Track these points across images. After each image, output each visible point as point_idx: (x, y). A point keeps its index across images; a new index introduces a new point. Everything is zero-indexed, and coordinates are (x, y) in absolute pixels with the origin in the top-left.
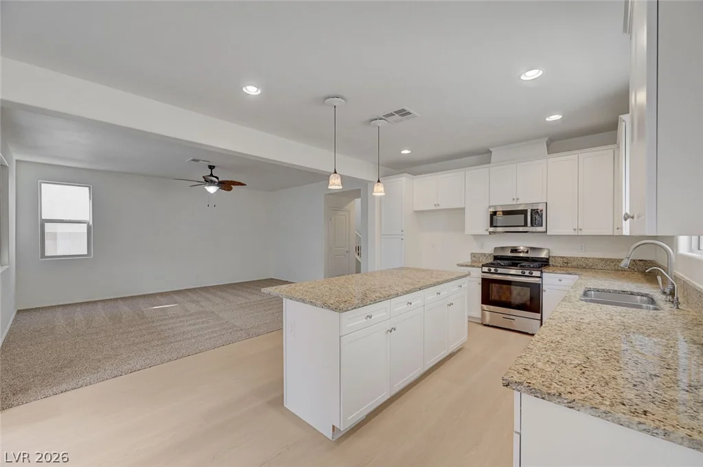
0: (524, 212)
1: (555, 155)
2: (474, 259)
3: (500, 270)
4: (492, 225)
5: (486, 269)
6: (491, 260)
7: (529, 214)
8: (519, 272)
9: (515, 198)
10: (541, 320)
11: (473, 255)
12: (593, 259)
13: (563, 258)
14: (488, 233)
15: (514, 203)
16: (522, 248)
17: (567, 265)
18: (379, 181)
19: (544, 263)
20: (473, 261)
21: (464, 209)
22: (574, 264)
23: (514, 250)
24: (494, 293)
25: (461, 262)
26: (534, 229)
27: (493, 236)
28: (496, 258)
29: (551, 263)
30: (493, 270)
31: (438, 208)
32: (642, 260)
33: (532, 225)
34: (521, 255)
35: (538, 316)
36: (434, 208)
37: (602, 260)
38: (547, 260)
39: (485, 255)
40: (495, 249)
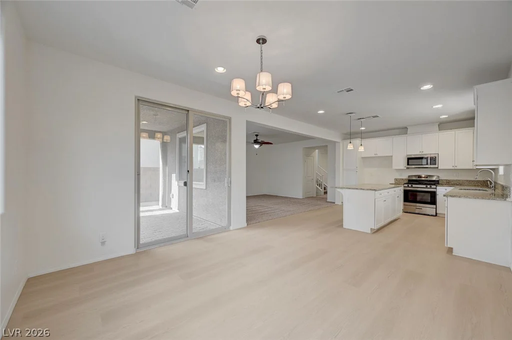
0: (427, 158)
1: (442, 131)
3: (414, 186)
4: (408, 164)
5: (406, 185)
6: (407, 182)
7: (429, 159)
8: (424, 186)
9: (421, 151)
10: (436, 208)
11: (396, 180)
12: (462, 180)
13: (446, 180)
14: (406, 168)
15: (421, 153)
16: (423, 176)
17: (448, 183)
19: (437, 183)
20: (397, 182)
21: (392, 156)
22: (452, 182)
23: (420, 177)
24: (410, 197)
25: (391, 183)
26: (432, 166)
27: (408, 170)
28: (409, 180)
29: (440, 183)
30: (410, 186)
31: (376, 156)
33: (430, 164)
34: (423, 179)
35: (434, 206)
37: (467, 181)
38: (438, 181)
39: (403, 179)
40: (409, 176)
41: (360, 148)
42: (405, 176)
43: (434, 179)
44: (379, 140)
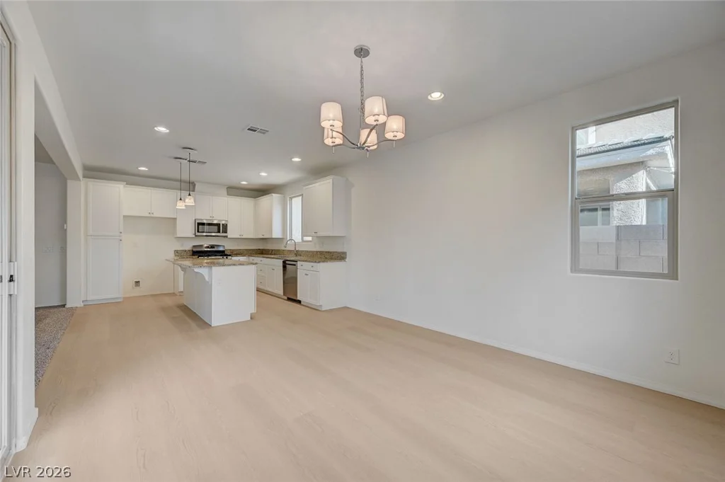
0: (219, 225)
1: (231, 196)
2: (177, 254)
4: (198, 231)
6: (190, 254)
9: (211, 216)
14: (194, 236)
20: (175, 256)
21: (176, 219)
26: (221, 235)
28: (193, 252)
31: (152, 216)
36: (149, 215)
38: (224, 251)
40: (194, 246)
42: (189, 246)
43: (221, 249)
44: (157, 192)
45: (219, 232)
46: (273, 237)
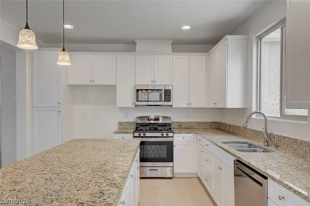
0: (160, 91)
1: (176, 53)
2: (121, 126)
3: (148, 134)
4: (136, 100)
5: (137, 134)
6: (136, 128)
7: (163, 93)
9: (153, 81)
11: (120, 124)
12: (193, 122)
13: (178, 122)
14: (134, 106)
15: (153, 84)
17: (180, 127)
18: (64, 50)
20: (120, 129)
21: (115, 86)
22: (184, 126)
26: (166, 103)
28: (137, 125)
30: (142, 135)
31: (93, 84)
32: (215, 122)
33: (164, 101)
34: (152, 122)
36: (89, 83)
37: (197, 123)
38: (170, 125)
39: (129, 123)
40: (138, 118)
41: (60, 58)
42: (132, 117)
44: (96, 56)
45: (161, 101)
46: (229, 106)
